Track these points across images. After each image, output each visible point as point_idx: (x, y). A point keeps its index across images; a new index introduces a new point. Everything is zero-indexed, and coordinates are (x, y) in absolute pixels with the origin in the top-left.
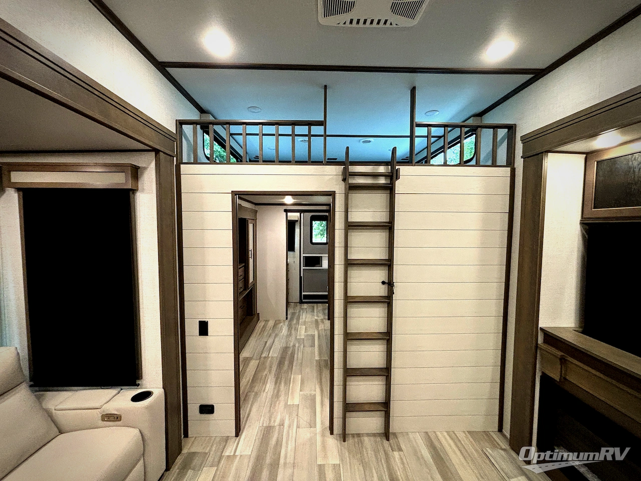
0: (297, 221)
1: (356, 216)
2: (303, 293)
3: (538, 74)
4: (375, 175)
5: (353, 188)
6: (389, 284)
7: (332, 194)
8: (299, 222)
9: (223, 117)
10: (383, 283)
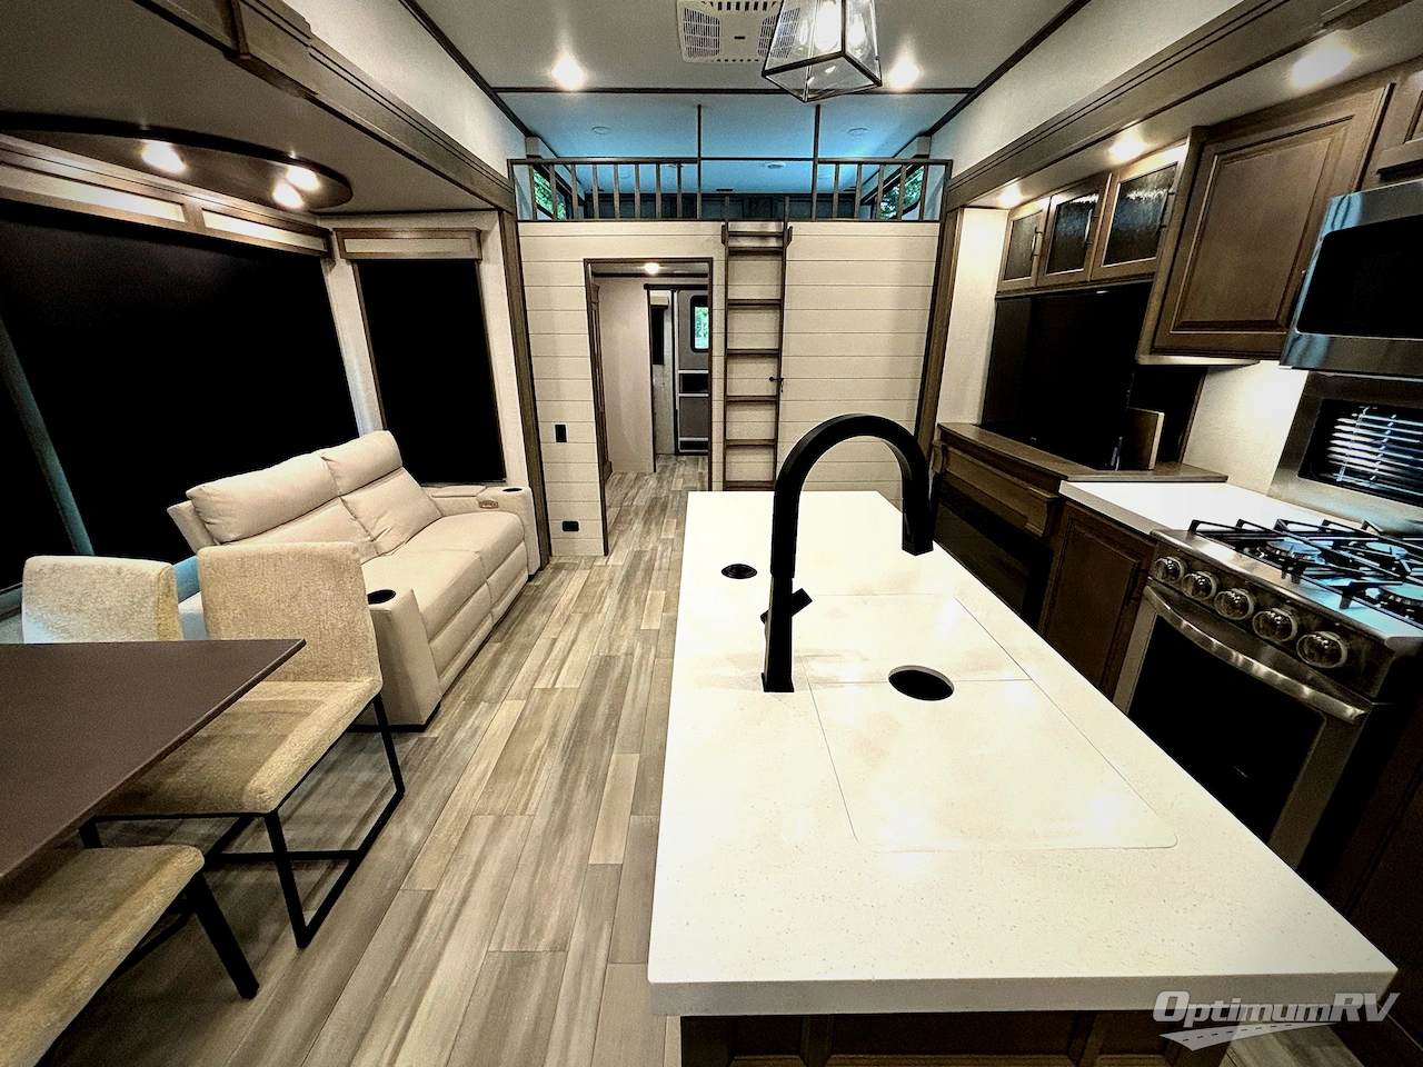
0: (667, 307)
1: (740, 292)
2: (680, 439)
3: (972, 94)
4: (764, 236)
5: (733, 253)
6: (778, 381)
7: (710, 261)
8: (670, 310)
9: (566, 152)
10: (771, 379)
